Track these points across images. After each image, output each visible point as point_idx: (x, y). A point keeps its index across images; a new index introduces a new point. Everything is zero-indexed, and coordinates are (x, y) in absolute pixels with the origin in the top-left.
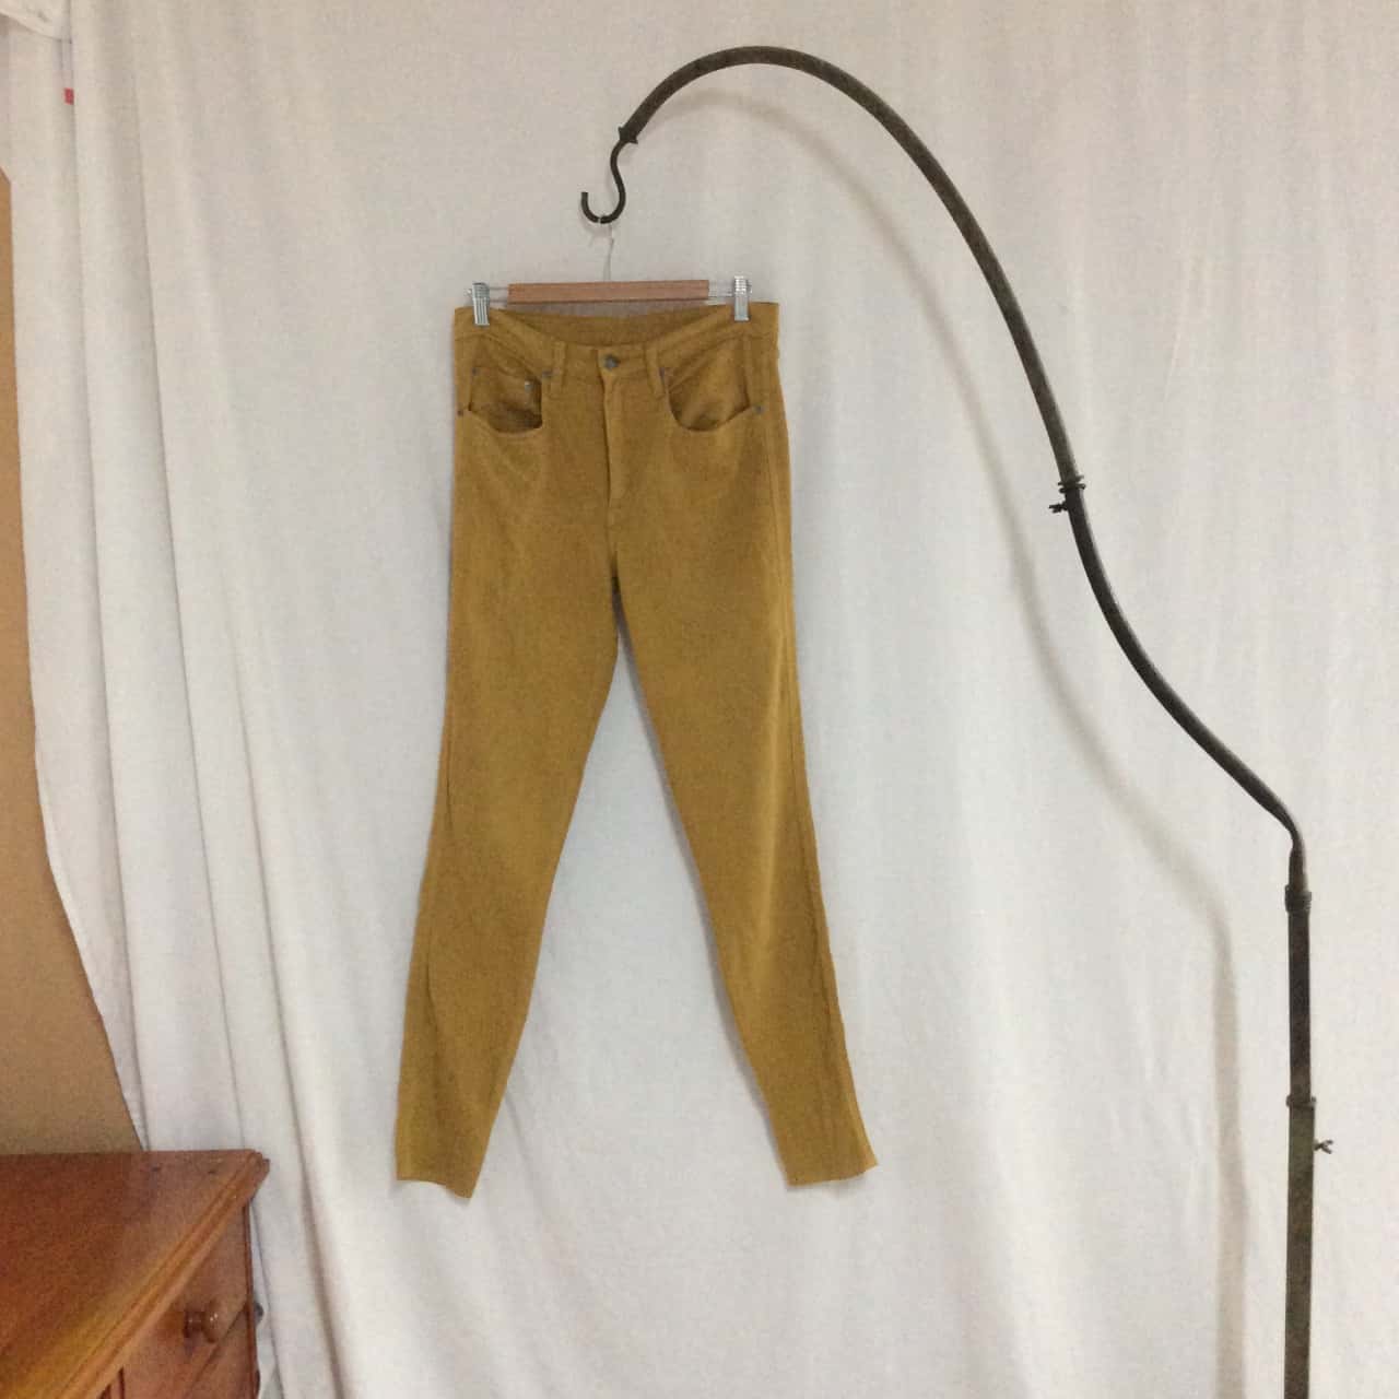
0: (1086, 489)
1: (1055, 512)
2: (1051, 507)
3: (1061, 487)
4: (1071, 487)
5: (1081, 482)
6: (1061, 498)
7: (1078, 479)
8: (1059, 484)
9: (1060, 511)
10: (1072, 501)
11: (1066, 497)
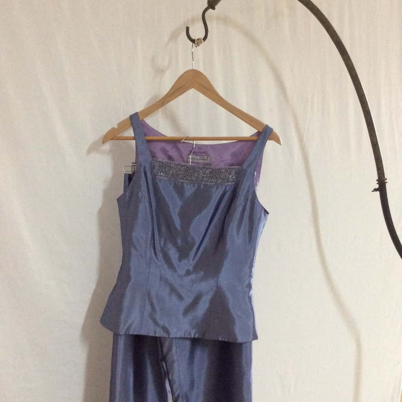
2: (373, 189)
3: (377, 182)
4: (382, 182)
10: (382, 188)
11: (379, 185)
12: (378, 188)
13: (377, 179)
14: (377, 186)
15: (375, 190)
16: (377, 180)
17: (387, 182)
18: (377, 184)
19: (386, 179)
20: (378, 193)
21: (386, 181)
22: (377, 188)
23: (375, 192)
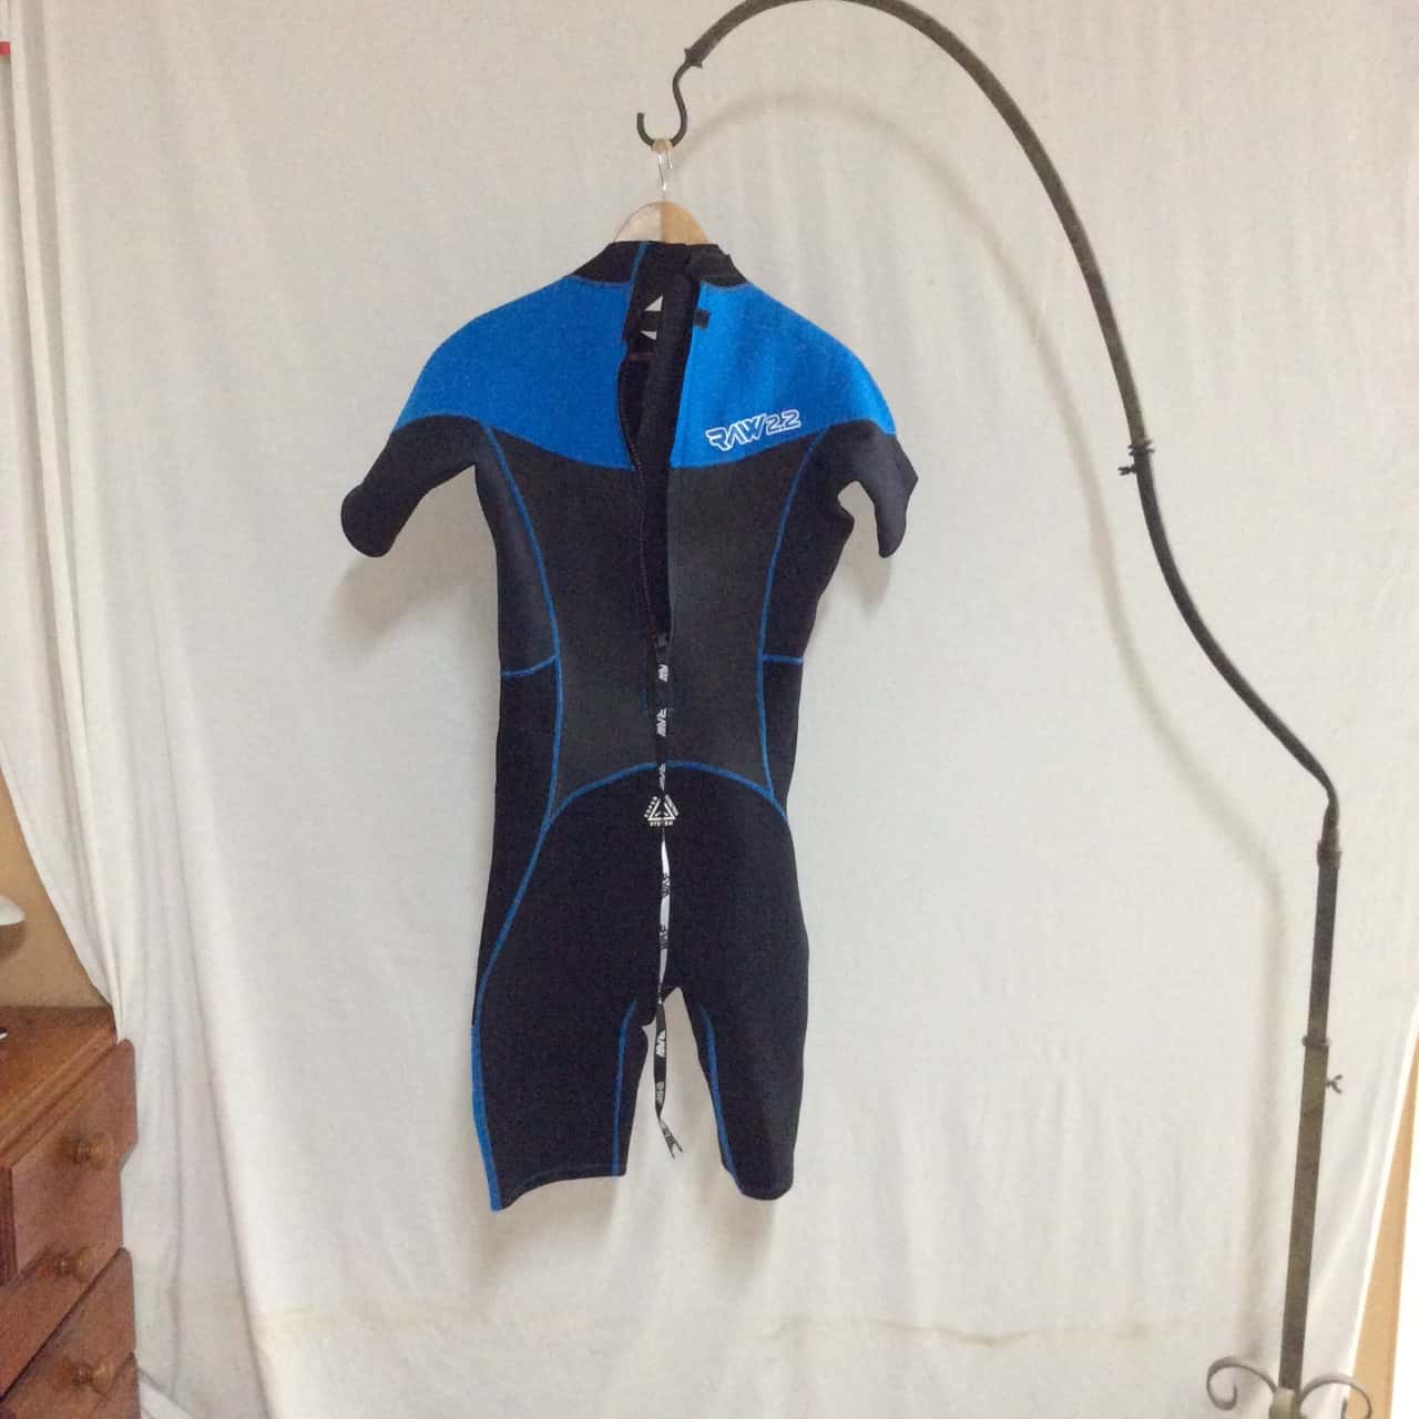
0: (1154, 453)
1: (1123, 474)
2: (1120, 469)
4: (1141, 451)
9: (1128, 473)
10: (1141, 464)
11: (1135, 460)
12: (1133, 467)
13: (1130, 443)
14: (1130, 461)
15: (1125, 471)
16: (1130, 447)
17: (1152, 451)
18: (1131, 454)
19: (1148, 443)
20: (1133, 477)
21: (1150, 447)
22: (1130, 466)
23: (1126, 476)
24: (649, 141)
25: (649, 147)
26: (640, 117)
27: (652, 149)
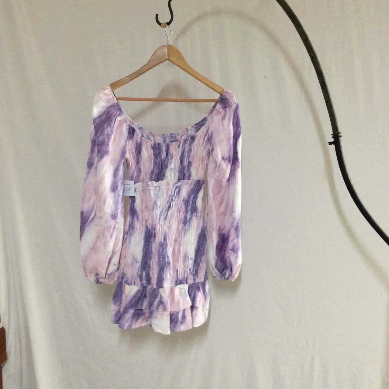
0: (341, 138)
1: (329, 145)
2: (328, 143)
4: (336, 136)
5: (340, 135)
6: (332, 140)
7: (339, 133)
8: (332, 135)
9: (331, 144)
12: (333, 142)
18: (332, 137)
24: (159, 24)
25: (160, 26)
26: (157, 15)
27: (161, 27)
